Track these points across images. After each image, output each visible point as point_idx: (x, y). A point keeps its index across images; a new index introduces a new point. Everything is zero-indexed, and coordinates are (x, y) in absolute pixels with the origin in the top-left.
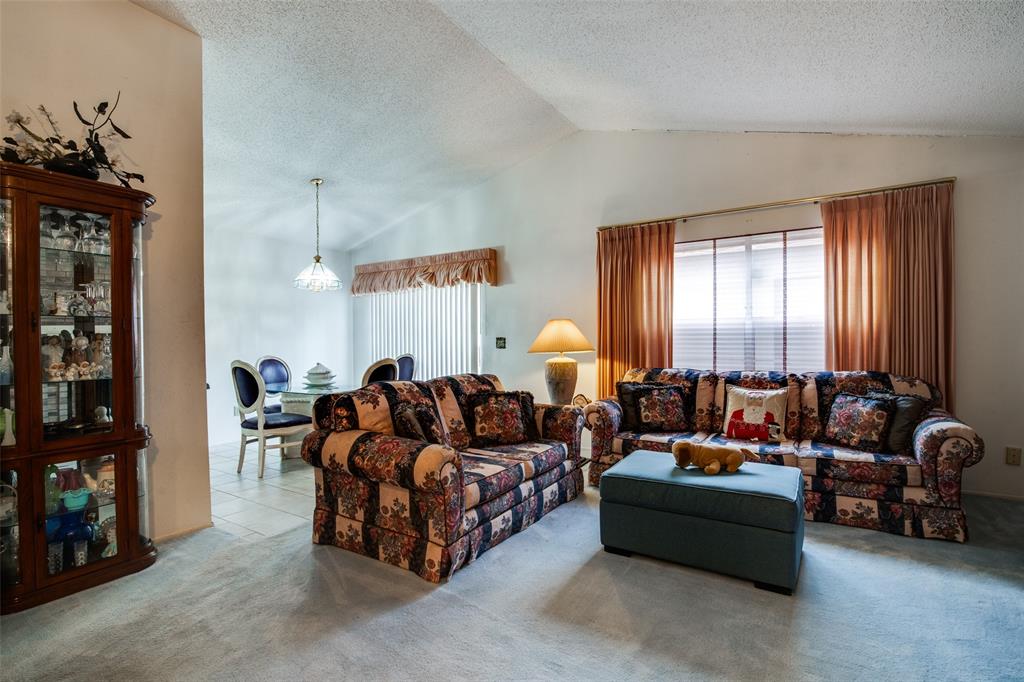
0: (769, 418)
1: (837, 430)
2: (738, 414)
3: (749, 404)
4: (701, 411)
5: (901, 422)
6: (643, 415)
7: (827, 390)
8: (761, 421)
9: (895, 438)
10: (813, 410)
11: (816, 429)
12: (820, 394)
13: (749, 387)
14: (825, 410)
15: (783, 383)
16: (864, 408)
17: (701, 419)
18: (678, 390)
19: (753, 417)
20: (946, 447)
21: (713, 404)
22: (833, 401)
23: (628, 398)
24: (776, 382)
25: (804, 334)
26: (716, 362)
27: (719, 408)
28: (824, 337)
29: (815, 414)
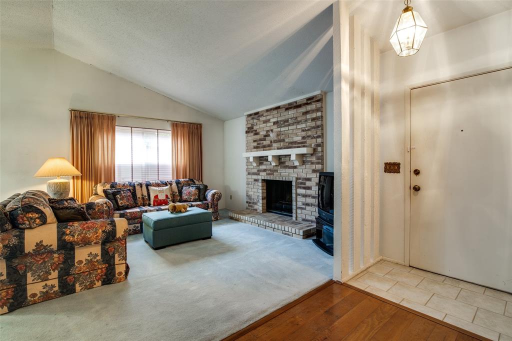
0: (167, 196)
1: (186, 197)
2: (156, 197)
3: (160, 193)
4: (139, 198)
5: (202, 192)
6: (120, 203)
7: (179, 185)
8: (164, 198)
9: (202, 197)
10: (176, 193)
11: (179, 198)
12: (178, 187)
13: (155, 187)
14: (180, 192)
15: (166, 185)
16: (192, 189)
17: (140, 201)
18: (129, 190)
19: (162, 197)
20: (216, 196)
21: (142, 195)
22: (182, 189)
23: (111, 196)
24: (164, 184)
25: (165, 167)
26: (132, 179)
27: (145, 196)
28: (171, 168)
29: (178, 194)
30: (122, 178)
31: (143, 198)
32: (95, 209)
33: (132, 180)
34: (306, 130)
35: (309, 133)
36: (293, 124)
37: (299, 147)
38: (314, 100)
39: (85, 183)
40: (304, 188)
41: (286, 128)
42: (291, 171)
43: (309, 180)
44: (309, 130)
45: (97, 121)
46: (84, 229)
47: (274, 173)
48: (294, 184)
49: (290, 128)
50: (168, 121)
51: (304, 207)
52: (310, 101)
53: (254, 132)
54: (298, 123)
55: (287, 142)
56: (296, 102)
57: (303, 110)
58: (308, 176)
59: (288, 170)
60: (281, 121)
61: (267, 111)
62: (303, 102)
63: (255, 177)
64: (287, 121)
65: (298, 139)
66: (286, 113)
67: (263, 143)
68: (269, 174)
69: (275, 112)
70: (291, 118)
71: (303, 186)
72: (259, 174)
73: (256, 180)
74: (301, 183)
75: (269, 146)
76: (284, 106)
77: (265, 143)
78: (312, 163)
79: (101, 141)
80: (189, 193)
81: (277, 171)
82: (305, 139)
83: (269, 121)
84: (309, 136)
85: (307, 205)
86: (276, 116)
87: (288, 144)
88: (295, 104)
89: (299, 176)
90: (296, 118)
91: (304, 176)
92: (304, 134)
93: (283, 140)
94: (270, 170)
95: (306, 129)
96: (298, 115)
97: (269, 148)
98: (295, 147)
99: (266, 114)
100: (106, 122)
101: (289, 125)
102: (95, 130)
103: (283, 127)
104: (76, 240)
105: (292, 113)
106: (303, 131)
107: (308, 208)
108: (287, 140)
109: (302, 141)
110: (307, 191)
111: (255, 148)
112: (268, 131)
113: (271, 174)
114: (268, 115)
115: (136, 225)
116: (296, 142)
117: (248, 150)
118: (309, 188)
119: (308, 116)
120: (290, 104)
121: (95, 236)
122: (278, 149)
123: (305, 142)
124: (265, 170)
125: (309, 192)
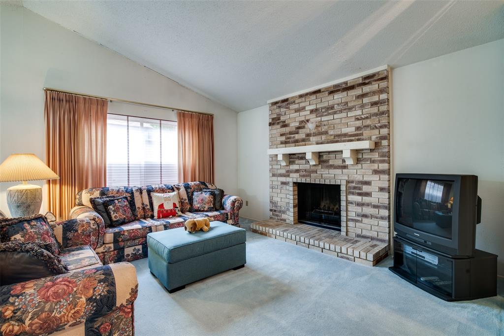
0: (174, 205)
1: (198, 206)
2: (161, 206)
3: (165, 200)
4: (139, 208)
5: (218, 199)
6: (113, 216)
7: (189, 190)
8: (172, 208)
9: (218, 205)
10: (185, 200)
11: (188, 207)
12: (187, 193)
13: (159, 192)
14: (191, 199)
15: (172, 189)
16: (206, 196)
17: (139, 213)
18: (126, 198)
19: (168, 206)
20: (236, 204)
21: (143, 204)
22: (193, 195)
23: (101, 208)
24: (169, 189)
25: (169, 167)
26: (129, 182)
27: (147, 205)
28: (177, 168)
29: (187, 201)
30: (115, 182)
31: (144, 208)
32: (77, 231)
33: (128, 184)
34: (362, 119)
35: (368, 122)
36: (341, 111)
37: (351, 141)
38: (376, 78)
39: (65, 189)
40: (360, 194)
41: (331, 117)
42: (339, 171)
43: (368, 183)
44: (367, 118)
45: (81, 105)
46: (47, 300)
47: (311, 175)
48: (343, 188)
49: (336, 116)
50: (173, 110)
51: (359, 219)
52: (368, 80)
53: (281, 124)
54: (350, 109)
55: (331, 135)
56: (346, 83)
57: (358, 91)
58: (366, 179)
59: (332, 171)
60: (322, 108)
61: (301, 96)
62: (358, 82)
63: (284, 179)
64: (332, 108)
65: (351, 130)
66: (331, 97)
67: (294, 137)
68: (304, 176)
69: (313, 97)
70: (338, 104)
71: (357, 191)
72: (288, 176)
73: (283, 183)
74: (355, 188)
75: (303, 140)
76: (327, 89)
77: (297, 137)
78: (373, 162)
79: (87, 133)
80: (202, 200)
81: (316, 172)
82: (360, 130)
83: (303, 108)
84: (367, 126)
85: (365, 216)
86: (315, 102)
87: (333, 137)
88: (344, 86)
89: (351, 179)
90: (346, 103)
91: (359, 178)
92: (359, 123)
93: (326, 133)
94: (305, 170)
95: (363, 116)
96: (349, 99)
97: (304, 143)
98: (344, 141)
99: (300, 100)
100: (94, 107)
101: (335, 113)
102: (79, 118)
103: (326, 115)
104: (27, 329)
105: (339, 97)
106: (358, 119)
107: (365, 220)
108: (331, 132)
109: (355, 133)
110: (364, 198)
111: (282, 143)
112: (302, 122)
113: (307, 176)
114: (301, 102)
115: (137, 247)
116: (345, 135)
117: (273, 145)
118: (368, 194)
119: (366, 100)
120: (335, 86)
121: (73, 311)
122: (317, 144)
123: (362, 134)
124: (297, 171)
125: (366, 199)
